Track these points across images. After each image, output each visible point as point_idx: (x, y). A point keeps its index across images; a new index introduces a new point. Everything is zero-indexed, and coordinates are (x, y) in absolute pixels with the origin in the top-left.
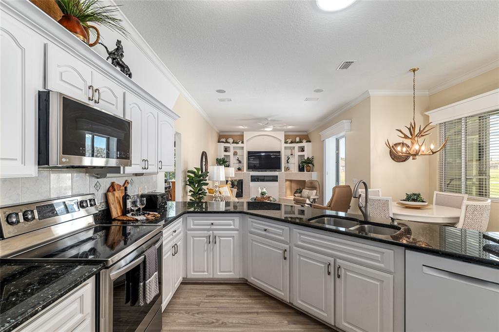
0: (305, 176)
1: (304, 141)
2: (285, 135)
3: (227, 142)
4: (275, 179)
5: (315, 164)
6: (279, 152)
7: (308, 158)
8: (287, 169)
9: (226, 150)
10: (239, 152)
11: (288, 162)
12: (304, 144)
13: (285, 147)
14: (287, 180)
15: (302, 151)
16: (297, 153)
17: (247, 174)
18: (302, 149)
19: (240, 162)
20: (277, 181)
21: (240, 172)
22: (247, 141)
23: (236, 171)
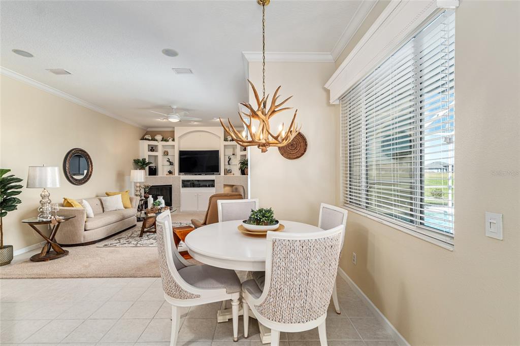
2: (224, 132)
3: (153, 139)
4: (211, 184)
6: (217, 152)
8: (227, 172)
9: (152, 149)
10: (170, 151)
11: (229, 164)
13: (225, 146)
14: (225, 186)
15: (244, 150)
16: (239, 152)
17: (177, 179)
19: (171, 164)
20: (214, 186)
21: (171, 176)
22: (180, 137)
23: (167, 175)
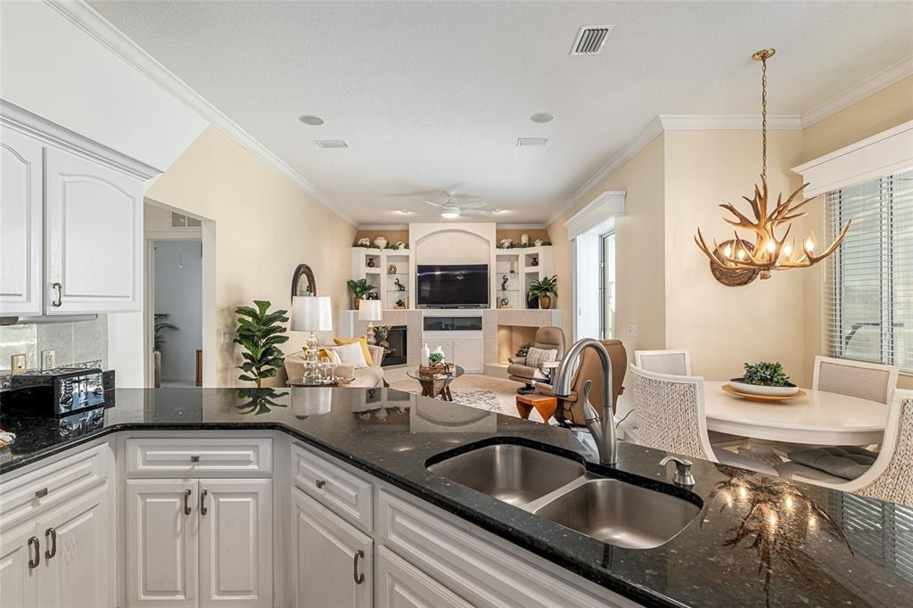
0: (538, 318)
1: (538, 243)
2: (497, 231)
3: (373, 245)
4: (475, 324)
5: (558, 293)
6: (485, 267)
7: (546, 279)
8: (503, 303)
9: (371, 262)
10: (400, 266)
11: (504, 289)
12: (538, 249)
13: (497, 256)
14: (500, 327)
15: (533, 265)
16: (523, 269)
17: (414, 315)
18: (534, 261)
19: (402, 288)
20: (481, 329)
21: (401, 310)
22: (417, 243)
23: (395, 308)
